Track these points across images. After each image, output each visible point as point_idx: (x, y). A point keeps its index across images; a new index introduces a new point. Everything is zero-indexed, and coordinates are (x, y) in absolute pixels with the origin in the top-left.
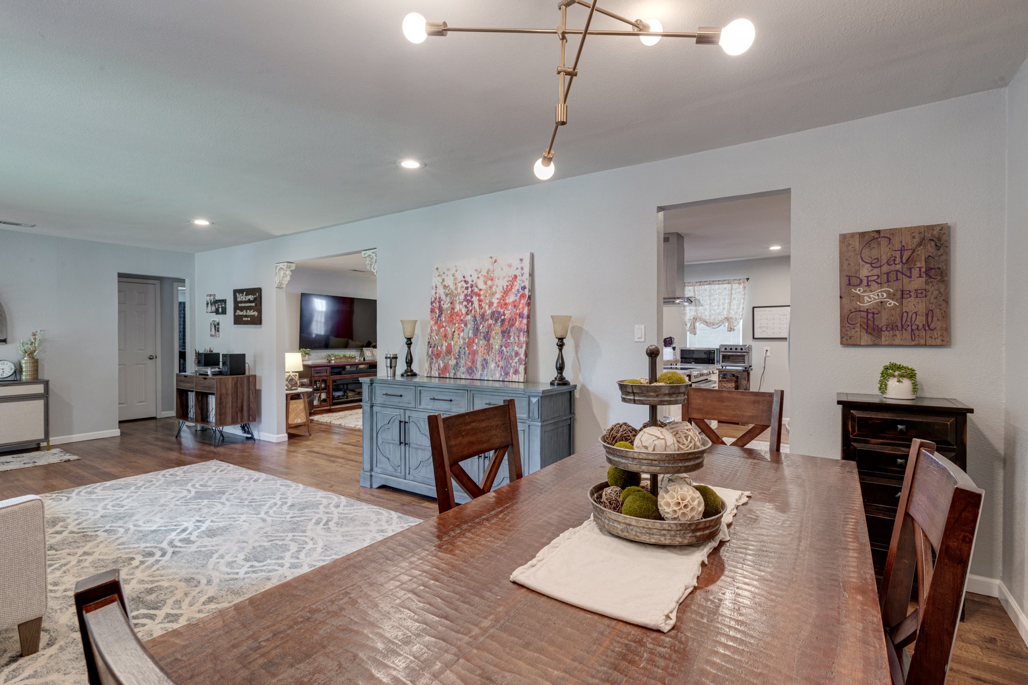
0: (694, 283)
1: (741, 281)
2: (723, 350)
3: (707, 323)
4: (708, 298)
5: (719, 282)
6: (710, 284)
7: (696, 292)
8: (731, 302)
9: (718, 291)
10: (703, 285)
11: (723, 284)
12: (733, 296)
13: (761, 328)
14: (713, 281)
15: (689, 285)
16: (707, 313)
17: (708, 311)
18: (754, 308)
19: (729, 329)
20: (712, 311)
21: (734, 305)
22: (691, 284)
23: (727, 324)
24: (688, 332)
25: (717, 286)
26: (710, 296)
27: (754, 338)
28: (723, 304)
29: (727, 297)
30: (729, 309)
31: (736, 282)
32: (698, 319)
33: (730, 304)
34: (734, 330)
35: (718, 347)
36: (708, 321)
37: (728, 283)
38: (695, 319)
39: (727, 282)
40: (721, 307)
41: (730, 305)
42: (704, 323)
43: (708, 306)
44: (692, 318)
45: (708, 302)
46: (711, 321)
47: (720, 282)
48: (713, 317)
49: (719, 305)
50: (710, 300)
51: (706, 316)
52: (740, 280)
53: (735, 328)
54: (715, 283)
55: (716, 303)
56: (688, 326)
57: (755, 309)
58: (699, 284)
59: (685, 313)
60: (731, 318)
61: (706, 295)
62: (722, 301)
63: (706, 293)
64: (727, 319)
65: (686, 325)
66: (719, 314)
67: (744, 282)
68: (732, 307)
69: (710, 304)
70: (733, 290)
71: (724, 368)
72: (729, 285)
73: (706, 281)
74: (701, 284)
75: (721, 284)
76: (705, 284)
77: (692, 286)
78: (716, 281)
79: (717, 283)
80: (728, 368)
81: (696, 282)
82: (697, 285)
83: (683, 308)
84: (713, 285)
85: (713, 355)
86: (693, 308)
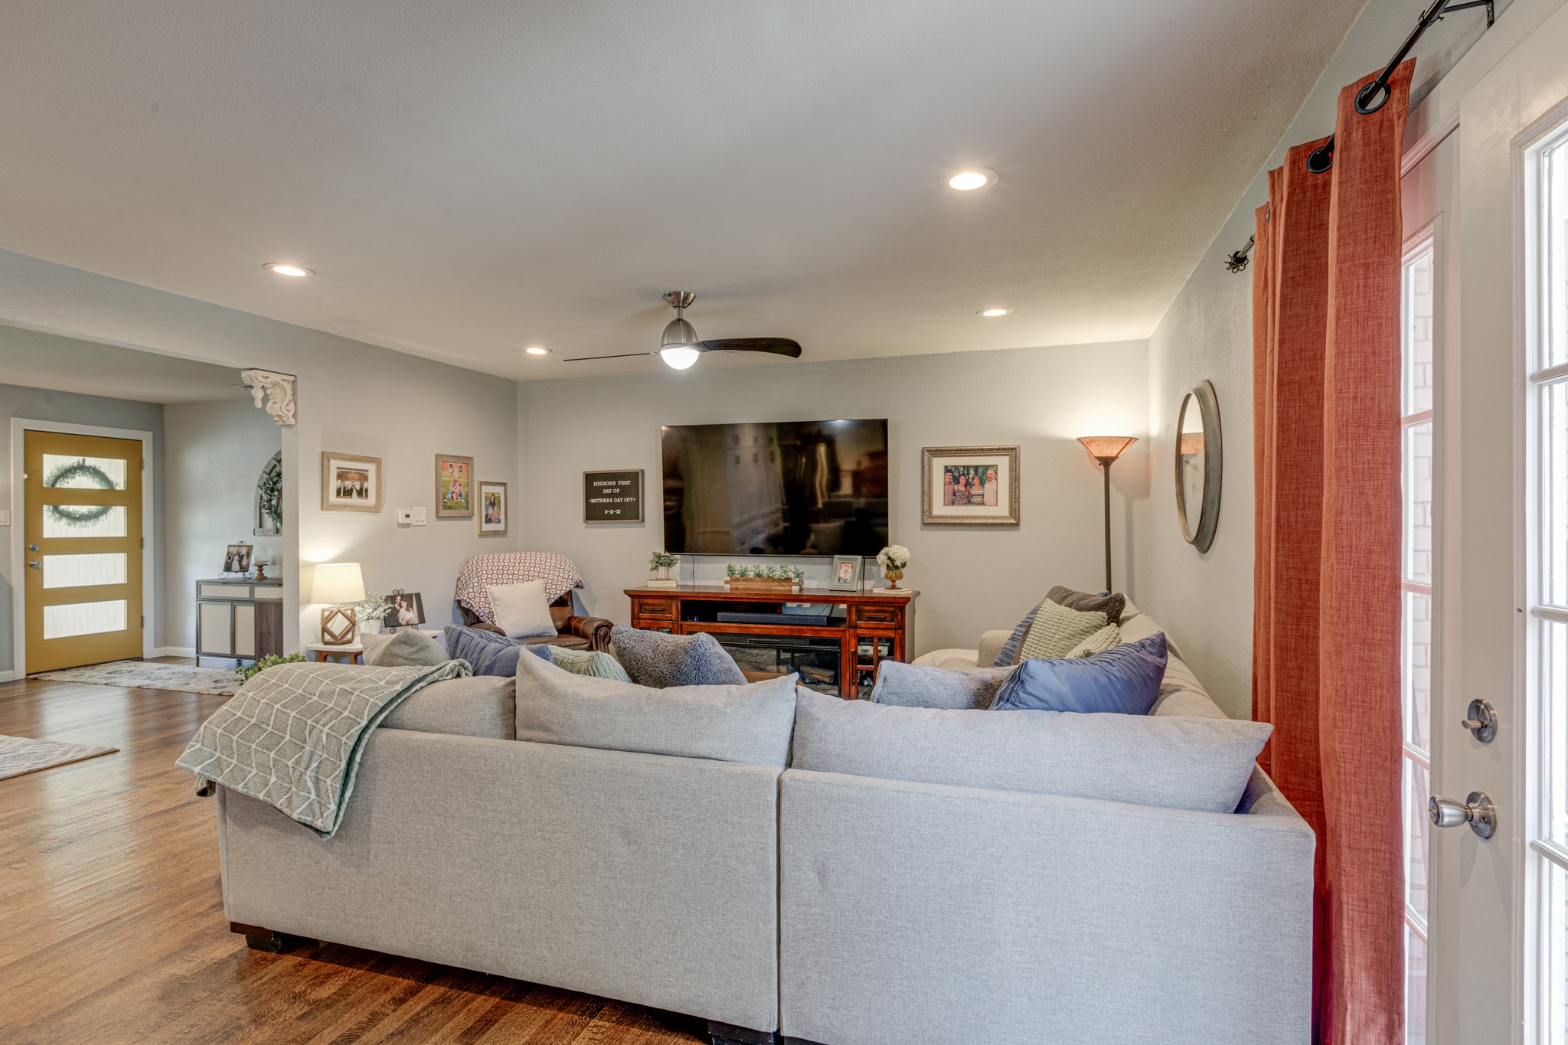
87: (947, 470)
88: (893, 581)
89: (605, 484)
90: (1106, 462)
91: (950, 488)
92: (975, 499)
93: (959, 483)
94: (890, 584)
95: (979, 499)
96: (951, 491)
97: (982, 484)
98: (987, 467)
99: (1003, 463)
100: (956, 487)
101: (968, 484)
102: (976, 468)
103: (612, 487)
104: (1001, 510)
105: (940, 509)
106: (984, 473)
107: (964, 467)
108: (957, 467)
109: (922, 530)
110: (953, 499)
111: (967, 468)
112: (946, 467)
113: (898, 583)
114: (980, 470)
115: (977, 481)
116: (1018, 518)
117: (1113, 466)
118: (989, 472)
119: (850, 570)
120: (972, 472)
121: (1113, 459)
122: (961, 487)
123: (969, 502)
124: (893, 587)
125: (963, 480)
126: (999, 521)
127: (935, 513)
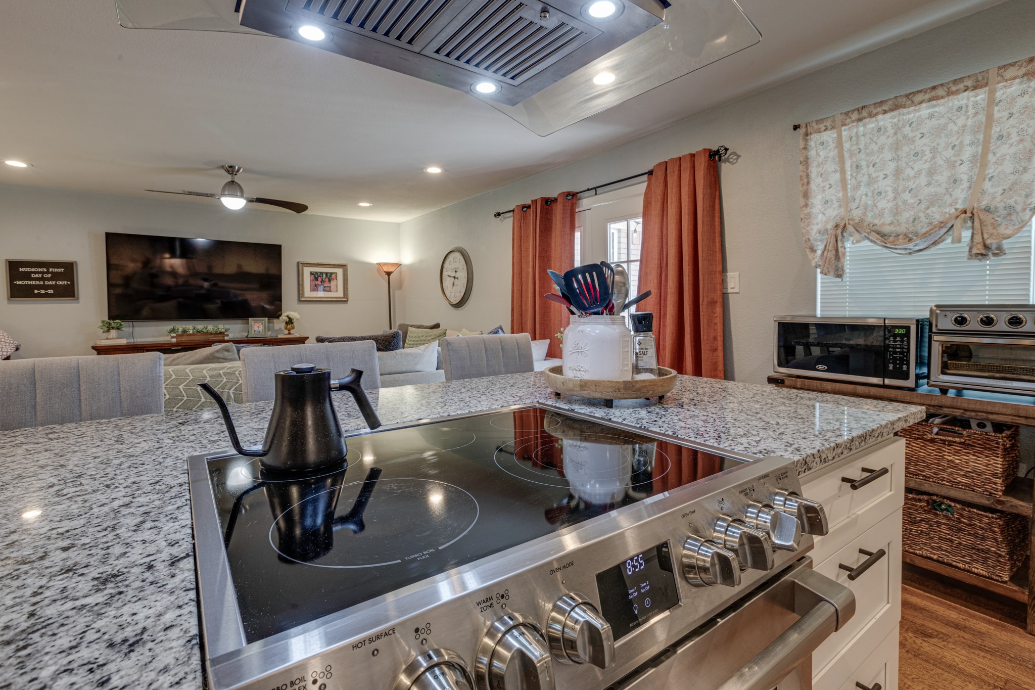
0: (839, 118)
2: (947, 323)
3: (883, 237)
4: (887, 155)
5: (933, 93)
6: (896, 107)
7: (847, 146)
8: (986, 151)
9: (930, 124)
10: (871, 115)
11: (950, 93)
12: (995, 130)
14: (907, 96)
15: (822, 127)
16: (884, 204)
17: (891, 195)
19: (978, 249)
20: (906, 196)
21: (999, 163)
22: (828, 123)
23: (966, 235)
24: (819, 270)
25: (924, 110)
26: (897, 147)
28: (952, 165)
29: (967, 139)
30: (980, 178)
31: (1012, 72)
32: (850, 228)
33: (981, 161)
34: (1000, 251)
35: (927, 315)
36: (887, 229)
37: (975, 88)
38: (841, 230)
39: (969, 83)
40: (942, 177)
41: (984, 164)
42: (874, 236)
43: (889, 181)
44: (830, 226)
45: (892, 166)
46: (902, 229)
47: (940, 92)
48: (907, 215)
49: (931, 172)
50: (897, 159)
51: (881, 215)
52: (1030, 60)
53: (1006, 244)
54: (919, 98)
55: (922, 165)
56: (819, 252)
58: (855, 116)
59: (809, 216)
60: (988, 210)
61: (882, 148)
62: (949, 153)
63: (882, 139)
64: (969, 215)
65: (813, 250)
66: (934, 200)
68: (990, 171)
69: (898, 172)
70: (996, 109)
71: (952, 393)
72: (981, 96)
73: (882, 103)
74: (864, 113)
75: (942, 97)
76: (879, 109)
77: (833, 128)
78: (919, 92)
79: (927, 96)
80: (969, 395)
81: (847, 114)
82: (848, 121)
83: (802, 202)
84: (912, 109)
85: (902, 341)
86: (834, 194)
87: (312, 274)
88: (289, 330)
89: (33, 270)
90: (389, 274)
91: (314, 283)
92: (326, 289)
93: (318, 280)
94: (287, 332)
95: (328, 289)
96: (314, 284)
97: (330, 281)
98: (332, 274)
99: (339, 272)
100: (316, 282)
101: (322, 281)
102: (327, 274)
103: (43, 273)
104: (340, 294)
105: (308, 293)
106: (330, 276)
107: (320, 273)
108: (316, 273)
109: (298, 304)
110: (315, 288)
111: (322, 273)
112: (311, 272)
113: (292, 331)
114: (329, 275)
115: (327, 280)
116: (347, 298)
117: (391, 276)
118: (333, 276)
119: (261, 326)
120: (324, 275)
121: (392, 272)
122: (319, 283)
123: (324, 290)
124: (289, 333)
125: (320, 279)
126: (339, 299)
127: (306, 295)
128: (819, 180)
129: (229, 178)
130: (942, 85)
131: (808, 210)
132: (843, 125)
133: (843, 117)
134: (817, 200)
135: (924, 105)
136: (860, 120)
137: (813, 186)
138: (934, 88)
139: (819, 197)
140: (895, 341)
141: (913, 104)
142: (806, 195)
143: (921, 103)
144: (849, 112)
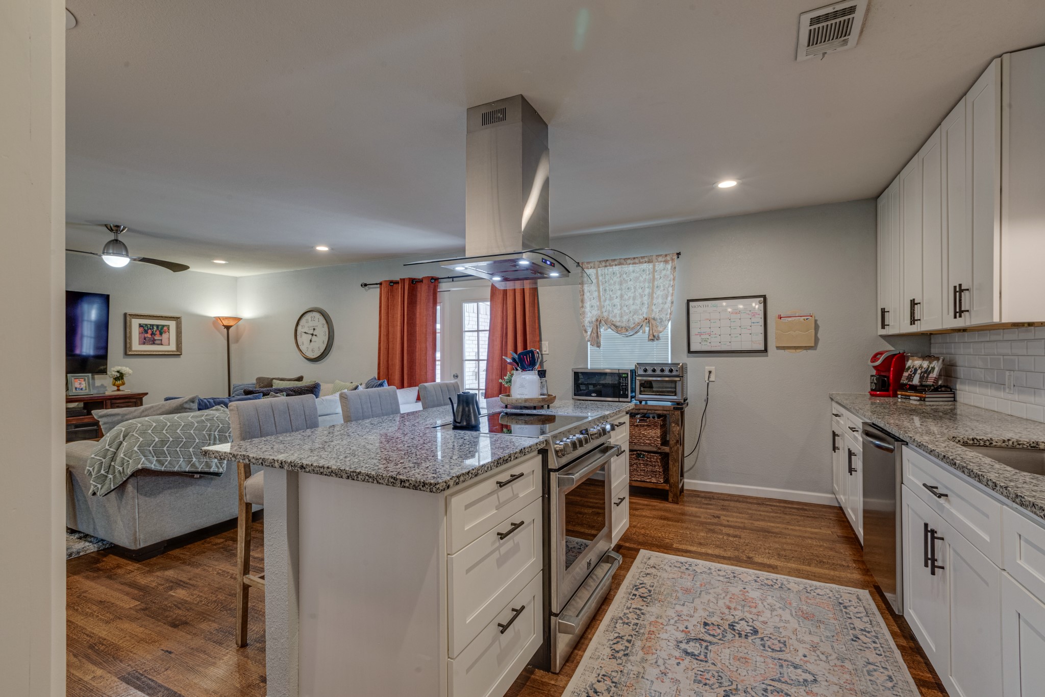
0: (597, 263)
1: (668, 258)
2: (641, 372)
3: (617, 328)
4: (617, 287)
5: (635, 261)
6: (620, 264)
7: (600, 278)
8: (653, 292)
9: (633, 275)
10: (611, 266)
11: (640, 263)
12: (656, 283)
13: (700, 334)
14: (625, 259)
15: (589, 266)
16: (617, 311)
17: (619, 307)
18: (689, 301)
19: (651, 337)
20: (625, 308)
21: (657, 298)
22: (592, 265)
23: (647, 329)
24: (589, 343)
25: (631, 268)
26: (621, 283)
27: (689, 351)
28: (641, 296)
29: (647, 285)
30: (651, 304)
31: (660, 259)
32: (603, 322)
33: (651, 295)
34: (658, 338)
35: (633, 367)
36: (618, 324)
37: (649, 262)
38: (599, 322)
39: (646, 259)
40: (638, 302)
41: (652, 298)
42: (613, 327)
43: (618, 300)
44: (594, 319)
45: (619, 293)
46: (623, 325)
47: (637, 261)
48: (625, 318)
49: (634, 299)
50: (621, 289)
51: (615, 316)
52: (666, 256)
53: (661, 335)
54: (629, 261)
55: (630, 294)
56: (589, 333)
57: (691, 304)
58: (604, 264)
59: (584, 313)
60: (654, 319)
61: (615, 283)
62: (640, 291)
63: (615, 279)
64: (648, 320)
65: (586, 332)
66: (636, 312)
67: (673, 260)
68: (655, 301)
69: (622, 296)
70: (656, 274)
71: (643, 403)
72: (651, 266)
73: (614, 260)
74: (608, 264)
75: (637, 264)
76: (613, 263)
77: (594, 268)
78: (629, 259)
79: (632, 262)
80: (650, 403)
81: (600, 262)
82: (601, 266)
83: (580, 305)
84: (626, 266)
85: (625, 380)
86: (595, 303)
87: (141, 326)
88: (118, 386)
90: (228, 328)
91: (143, 336)
92: (157, 342)
93: (147, 333)
94: (116, 388)
95: (159, 342)
96: (143, 337)
97: (161, 334)
98: (163, 326)
99: (172, 324)
100: (146, 335)
101: (153, 334)
102: (158, 326)
104: (172, 347)
105: (136, 346)
106: (162, 329)
107: (150, 325)
108: (146, 325)
109: (124, 358)
110: (144, 341)
111: (152, 325)
112: (140, 324)
113: (121, 388)
114: (160, 327)
115: (158, 333)
116: (181, 352)
117: (231, 330)
118: (165, 328)
120: (155, 328)
121: (231, 326)
122: (149, 335)
123: (154, 343)
124: (118, 390)
125: (150, 331)
126: (171, 353)
127: (134, 348)
128: (588, 294)
129: (112, 236)
130: (637, 258)
131: (583, 310)
132: (599, 267)
133: (599, 263)
134: (587, 305)
135: (631, 265)
136: (606, 266)
137: (586, 297)
138: (634, 258)
139: (589, 303)
140: (623, 380)
141: (627, 264)
142: (582, 301)
143: (630, 264)
144: (601, 261)
